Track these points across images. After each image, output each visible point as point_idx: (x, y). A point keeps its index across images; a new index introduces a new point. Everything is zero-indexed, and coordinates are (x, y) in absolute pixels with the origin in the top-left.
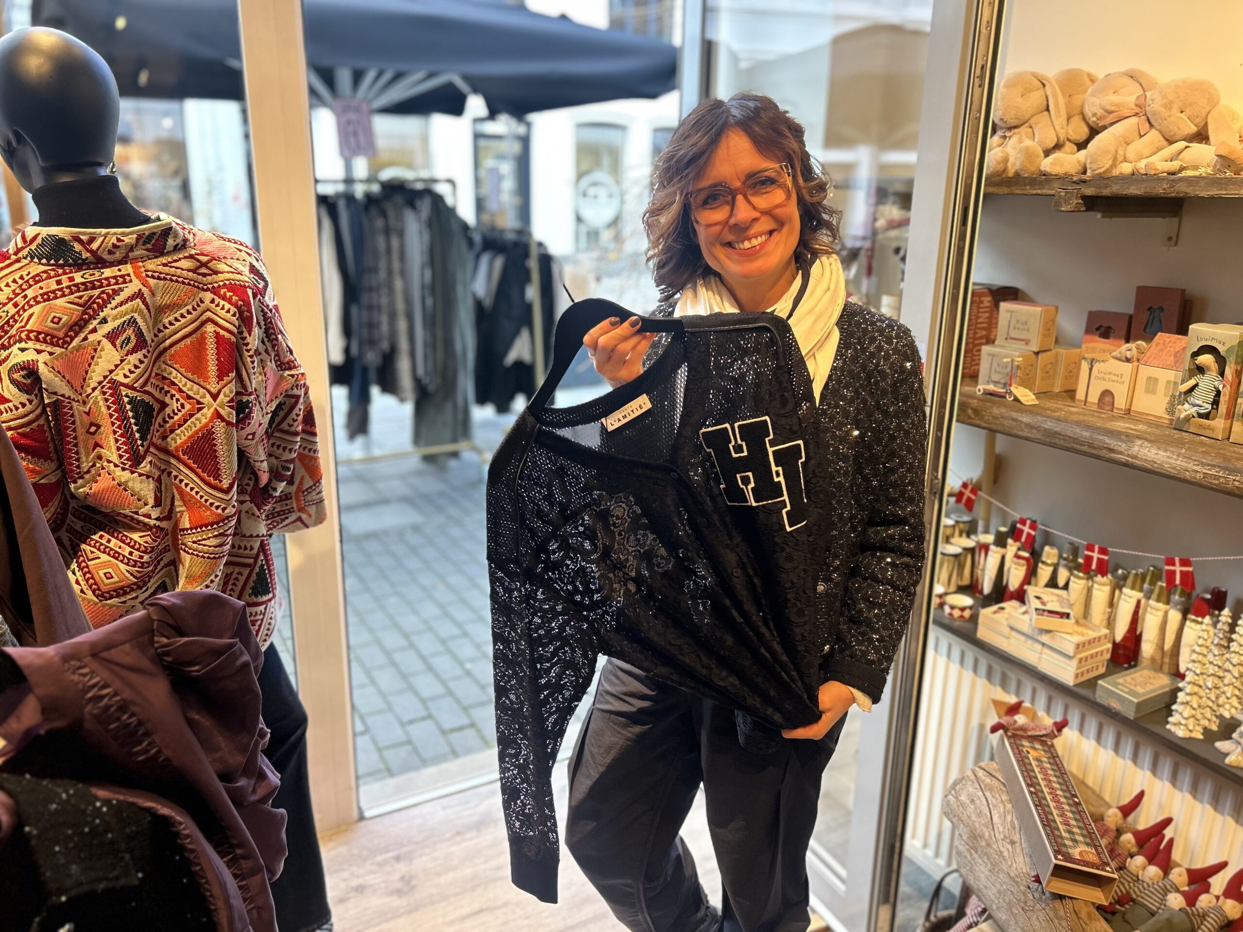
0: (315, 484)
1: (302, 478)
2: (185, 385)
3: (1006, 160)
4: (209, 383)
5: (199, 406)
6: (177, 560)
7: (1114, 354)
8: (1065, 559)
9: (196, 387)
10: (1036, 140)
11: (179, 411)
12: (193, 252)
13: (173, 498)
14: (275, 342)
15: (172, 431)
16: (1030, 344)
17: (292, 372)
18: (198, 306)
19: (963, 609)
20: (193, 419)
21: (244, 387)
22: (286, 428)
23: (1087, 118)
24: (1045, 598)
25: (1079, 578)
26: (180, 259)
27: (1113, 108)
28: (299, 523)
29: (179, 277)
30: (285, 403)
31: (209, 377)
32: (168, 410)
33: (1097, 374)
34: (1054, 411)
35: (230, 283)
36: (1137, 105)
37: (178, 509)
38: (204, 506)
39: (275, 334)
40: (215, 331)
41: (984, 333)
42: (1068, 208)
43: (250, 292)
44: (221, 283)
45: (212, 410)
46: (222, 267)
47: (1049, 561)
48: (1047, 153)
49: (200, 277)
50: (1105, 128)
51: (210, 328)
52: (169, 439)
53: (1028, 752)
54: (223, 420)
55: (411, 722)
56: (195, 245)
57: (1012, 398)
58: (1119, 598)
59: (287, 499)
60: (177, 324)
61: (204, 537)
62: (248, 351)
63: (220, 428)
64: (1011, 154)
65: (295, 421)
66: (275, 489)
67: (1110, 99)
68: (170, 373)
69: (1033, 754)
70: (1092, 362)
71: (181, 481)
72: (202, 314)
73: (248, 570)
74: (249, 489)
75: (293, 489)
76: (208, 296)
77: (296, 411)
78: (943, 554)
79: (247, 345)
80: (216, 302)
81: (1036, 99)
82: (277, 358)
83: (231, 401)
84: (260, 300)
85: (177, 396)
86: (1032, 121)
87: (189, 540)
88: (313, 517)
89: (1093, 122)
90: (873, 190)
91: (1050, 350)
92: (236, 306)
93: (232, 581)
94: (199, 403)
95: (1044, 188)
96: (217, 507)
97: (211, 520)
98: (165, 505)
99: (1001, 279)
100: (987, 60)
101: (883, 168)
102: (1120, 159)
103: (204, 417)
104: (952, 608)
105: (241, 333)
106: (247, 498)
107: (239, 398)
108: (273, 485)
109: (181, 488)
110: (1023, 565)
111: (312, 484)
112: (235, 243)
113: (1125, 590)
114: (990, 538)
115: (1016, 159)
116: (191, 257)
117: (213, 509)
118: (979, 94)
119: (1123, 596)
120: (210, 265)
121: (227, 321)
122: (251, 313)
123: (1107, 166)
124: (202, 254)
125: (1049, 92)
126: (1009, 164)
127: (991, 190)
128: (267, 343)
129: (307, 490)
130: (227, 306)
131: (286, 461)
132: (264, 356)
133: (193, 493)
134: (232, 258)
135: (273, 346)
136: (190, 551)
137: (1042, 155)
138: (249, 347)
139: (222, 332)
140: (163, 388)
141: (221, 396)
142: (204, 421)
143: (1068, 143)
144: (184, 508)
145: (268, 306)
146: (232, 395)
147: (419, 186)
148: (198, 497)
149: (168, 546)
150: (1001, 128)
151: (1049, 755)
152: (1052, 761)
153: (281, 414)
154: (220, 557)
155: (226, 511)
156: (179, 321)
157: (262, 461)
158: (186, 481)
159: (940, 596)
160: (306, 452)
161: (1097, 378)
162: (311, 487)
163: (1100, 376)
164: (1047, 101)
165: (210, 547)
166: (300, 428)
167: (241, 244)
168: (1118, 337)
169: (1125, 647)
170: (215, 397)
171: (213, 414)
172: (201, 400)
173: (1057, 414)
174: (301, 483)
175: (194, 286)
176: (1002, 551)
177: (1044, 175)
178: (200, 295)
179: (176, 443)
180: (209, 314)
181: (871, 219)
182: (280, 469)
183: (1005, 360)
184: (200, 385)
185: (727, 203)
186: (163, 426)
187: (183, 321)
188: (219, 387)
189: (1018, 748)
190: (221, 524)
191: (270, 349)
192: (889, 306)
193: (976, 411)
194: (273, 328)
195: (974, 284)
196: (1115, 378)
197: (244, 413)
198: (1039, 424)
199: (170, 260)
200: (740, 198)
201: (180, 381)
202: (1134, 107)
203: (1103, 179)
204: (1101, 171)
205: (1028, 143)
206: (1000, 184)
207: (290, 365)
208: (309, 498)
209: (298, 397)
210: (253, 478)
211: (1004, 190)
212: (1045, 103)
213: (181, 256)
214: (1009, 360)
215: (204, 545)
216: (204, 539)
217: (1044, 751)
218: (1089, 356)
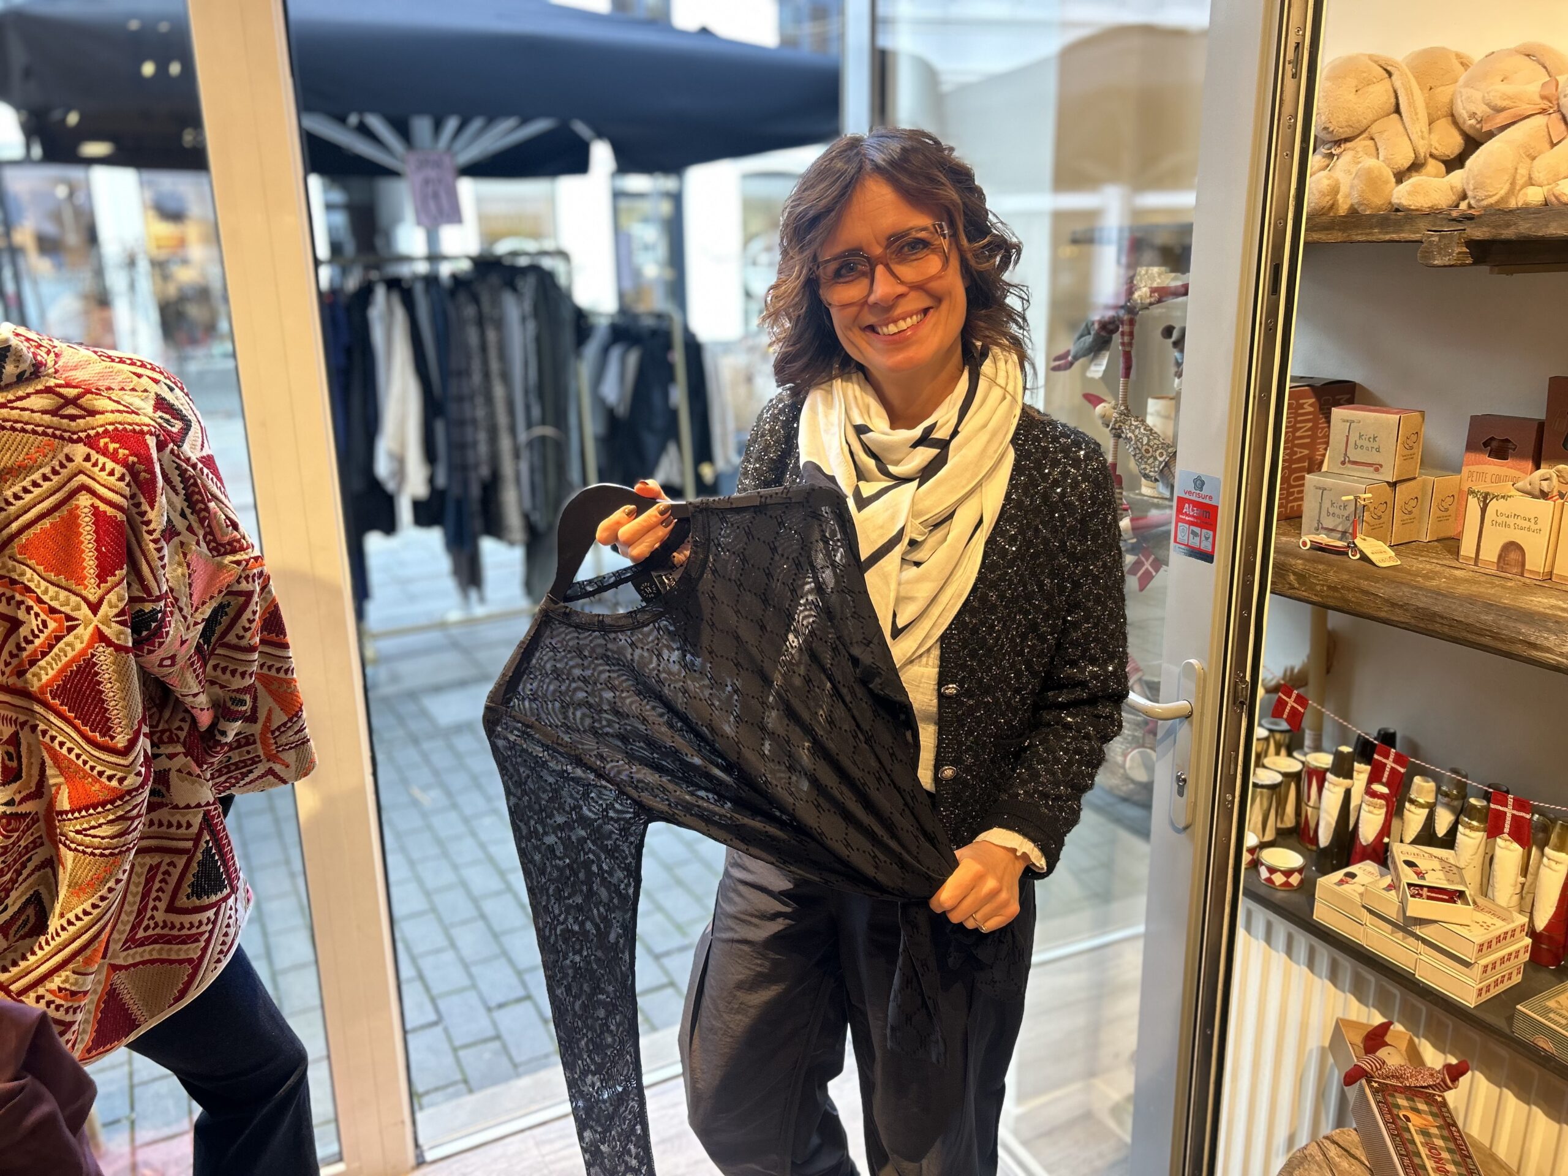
0: (290, 720)
1: (270, 710)
2: (46, 592)
3: (1335, 190)
4: (86, 587)
5: (70, 623)
6: (55, 859)
7: (1519, 485)
8: (1446, 795)
9: (63, 594)
10: (1381, 158)
11: (41, 631)
12: (52, 382)
13: (43, 763)
14: (204, 514)
15: (33, 662)
16: (1381, 470)
17: (238, 557)
18: (62, 466)
19: (1288, 873)
20: (61, 644)
21: (147, 589)
22: (235, 641)
23: (1460, 121)
24: (1423, 864)
25: (1472, 828)
26: (28, 395)
27: (1504, 104)
28: (270, 777)
29: (27, 423)
30: (229, 604)
31: (85, 578)
32: (23, 631)
33: (1494, 517)
34: (1426, 577)
35: (116, 429)
36: (1543, 97)
37: (52, 781)
38: (91, 776)
39: (203, 501)
40: (92, 505)
41: (1306, 452)
42: (1446, 261)
43: (151, 442)
44: (100, 430)
45: (91, 628)
46: (101, 403)
47: (1421, 800)
48: (1400, 177)
49: (65, 421)
50: (1490, 135)
51: (84, 501)
52: (29, 675)
53: (1408, 1119)
54: (109, 643)
55: (501, 1006)
56: (56, 372)
57: (1358, 556)
58: (1540, 862)
59: (248, 744)
60: (28, 497)
61: (93, 823)
62: (150, 533)
63: (105, 657)
64: (1341, 181)
65: (246, 630)
66: (224, 733)
67: (1498, 91)
68: (23, 574)
69: (1416, 1122)
70: (1485, 498)
71: (53, 738)
72: (70, 479)
73: (185, 858)
74: (182, 735)
75: (257, 729)
76: (79, 451)
77: (248, 614)
78: (1255, 785)
79: (148, 523)
80: (93, 460)
81: (1379, 95)
82: (209, 537)
83: (122, 613)
84: (172, 451)
85: (36, 609)
86: (1374, 129)
87: (70, 828)
88: (293, 767)
89: (1471, 126)
90: (1126, 244)
91: (1415, 478)
92: (124, 463)
93: (159, 877)
94: (69, 618)
95: (1402, 231)
96: (110, 778)
97: (101, 798)
98: (29, 775)
99: (1332, 369)
100: (1304, 35)
101: (1137, 213)
102: (1520, 181)
103: (77, 642)
104: (1272, 870)
105: (138, 505)
106: (180, 749)
107: (138, 606)
108: (220, 727)
109: (53, 748)
110: (1380, 807)
111: (286, 719)
112: (133, 364)
113: (1548, 850)
114: (1324, 760)
115: (1352, 187)
116: (48, 390)
117: (104, 780)
118: (1292, 89)
119: (1545, 860)
120: (81, 401)
121: (110, 489)
122: (153, 474)
123: (1502, 192)
124: (68, 385)
125: (1398, 84)
126: (1340, 198)
127: (1316, 236)
128: (189, 516)
129: (278, 728)
130: (110, 465)
131: (238, 691)
132: (186, 536)
133: (73, 756)
134: (123, 389)
135: (201, 521)
136: (73, 846)
137: (1394, 180)
138: (151, 527)
139: (103, 507)
140: (13, 597)
141: (104, 608)
142: (79, 646)
143: (1431, 161)
144: (61, 780)
145: (187, 460)
146: (121, 605)
147: (523, 262)
148: (80, 762)
149: (40, 837)
150: (1324, 143)
151: (1440, 1122)
152: (1445, 1133)
153: (225, 621)
154: (120, 852)
155: (126, 783)
156: (30, 492)
157: (195, 695)
158: (60, 738)
159: (1252, 851)
160: (273, 673)
161: (1494, 523)
162: (284, 724)
163: (1500, 520)
164: (1397, 98)
165: (103, 838)
166: (257, 639)
167: (143, 366)
168: (1521, 456)
169: (1550, 938)
170: (95, 608)
171: (92, 635)
172: (74, 614)
173: (1434, 583)
174: (269, 719)
175: (54, 436)
176: (1347, 782)
177: (1397, 210)
178: (66, 450)
179: (40, 680)
180: (82, 478)
181: (1124, 289)
182: (229, 704)
183: (1344, 498)
184: (70, 591)
185: (863, 274)
186: (17, 656)
187: (37, 491)
188: (100, 592)
189: (1390, 1112)
190: (119, 802)
191: (195, 525)
192: (1158, 414)
193: (1301, 577)
194: (200, 493)
195: (1293, 379)
196: (1526, 524)
197: (148, 628)
198: (1405, 600)
199: (11, 397)
200: (880, 270)
201: (38, 586)
202: (1539, 100)
203: (1500, 213)
204: (1492, 200)
205: (1370, 162)
206: (1329, 227)
207: (235, 546)
208: (283, 740)
209: (249, 595)
210: (189, 720)
211: (1337, 236)
212: (1393, 100)
213: (30, 390)
214: (1352, 497)
215: (94, 836)
216: (94, 828)
217: (1432, 1114)
218: (1481, 487)
